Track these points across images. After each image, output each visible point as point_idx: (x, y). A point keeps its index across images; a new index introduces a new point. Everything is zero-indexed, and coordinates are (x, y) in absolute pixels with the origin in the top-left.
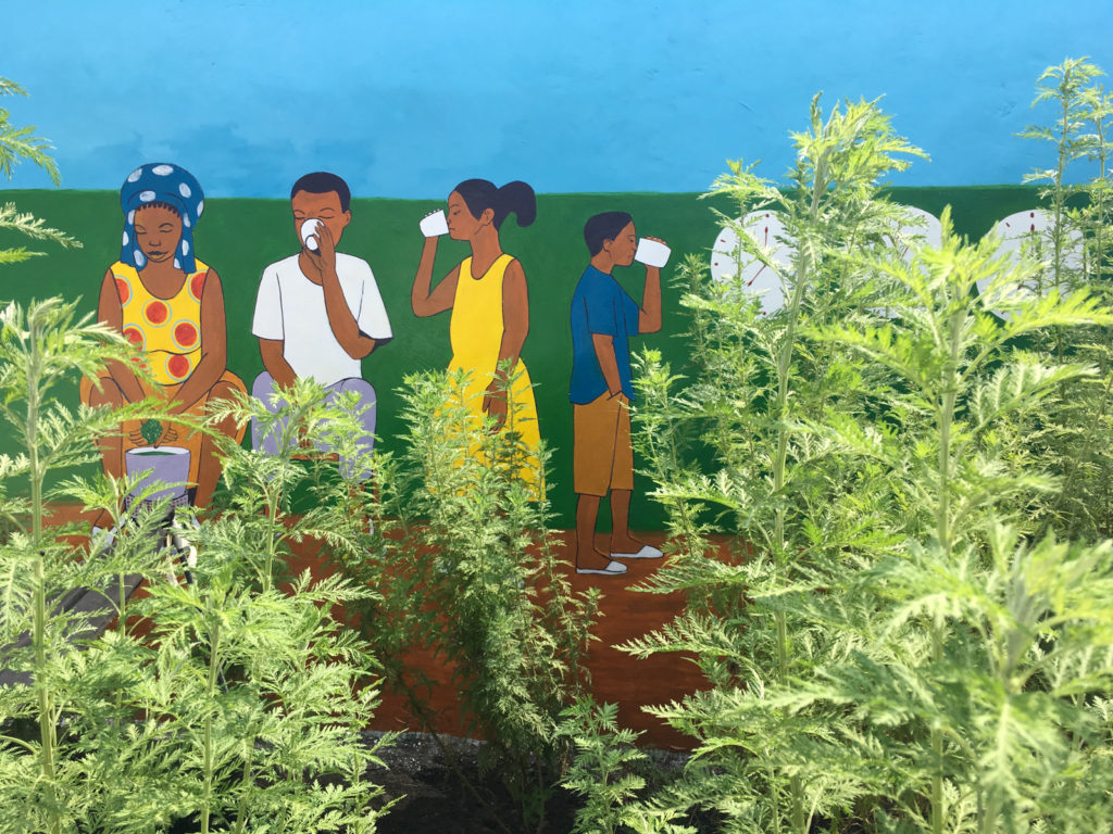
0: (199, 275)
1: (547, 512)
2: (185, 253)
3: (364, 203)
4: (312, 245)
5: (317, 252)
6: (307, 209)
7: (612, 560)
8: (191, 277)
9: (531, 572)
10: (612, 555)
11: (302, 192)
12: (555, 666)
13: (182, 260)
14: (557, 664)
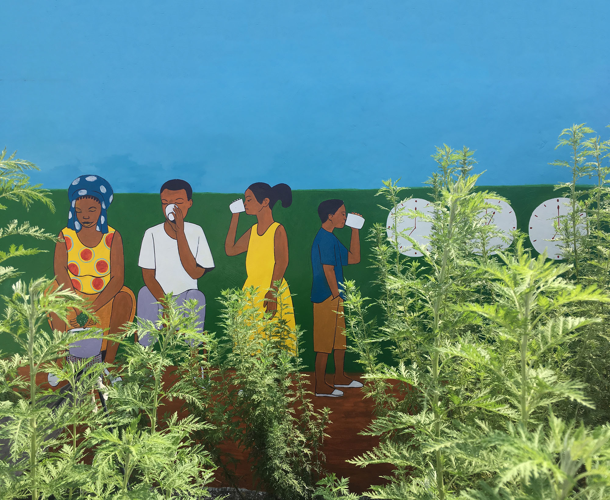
0: (110, 234)
1: (300, 365)
2: (102, 223)
3: (199, 195)
4: (171, 218)
5: (174, 221)
6: (169, 199)
7: (335, 388)
8: (105, 235)
9: (292, 399)
10: (335, 386)
11: (166, 190)
12: (305, 452)
13: (101, 226)
14: (306, 451)
